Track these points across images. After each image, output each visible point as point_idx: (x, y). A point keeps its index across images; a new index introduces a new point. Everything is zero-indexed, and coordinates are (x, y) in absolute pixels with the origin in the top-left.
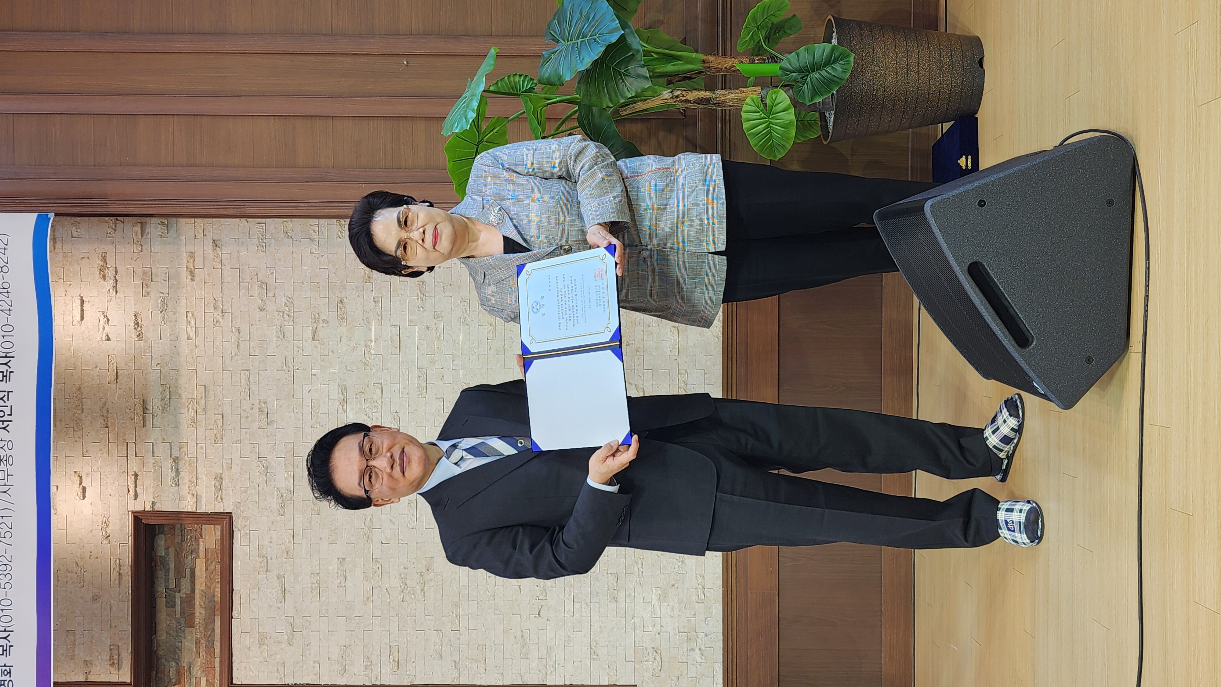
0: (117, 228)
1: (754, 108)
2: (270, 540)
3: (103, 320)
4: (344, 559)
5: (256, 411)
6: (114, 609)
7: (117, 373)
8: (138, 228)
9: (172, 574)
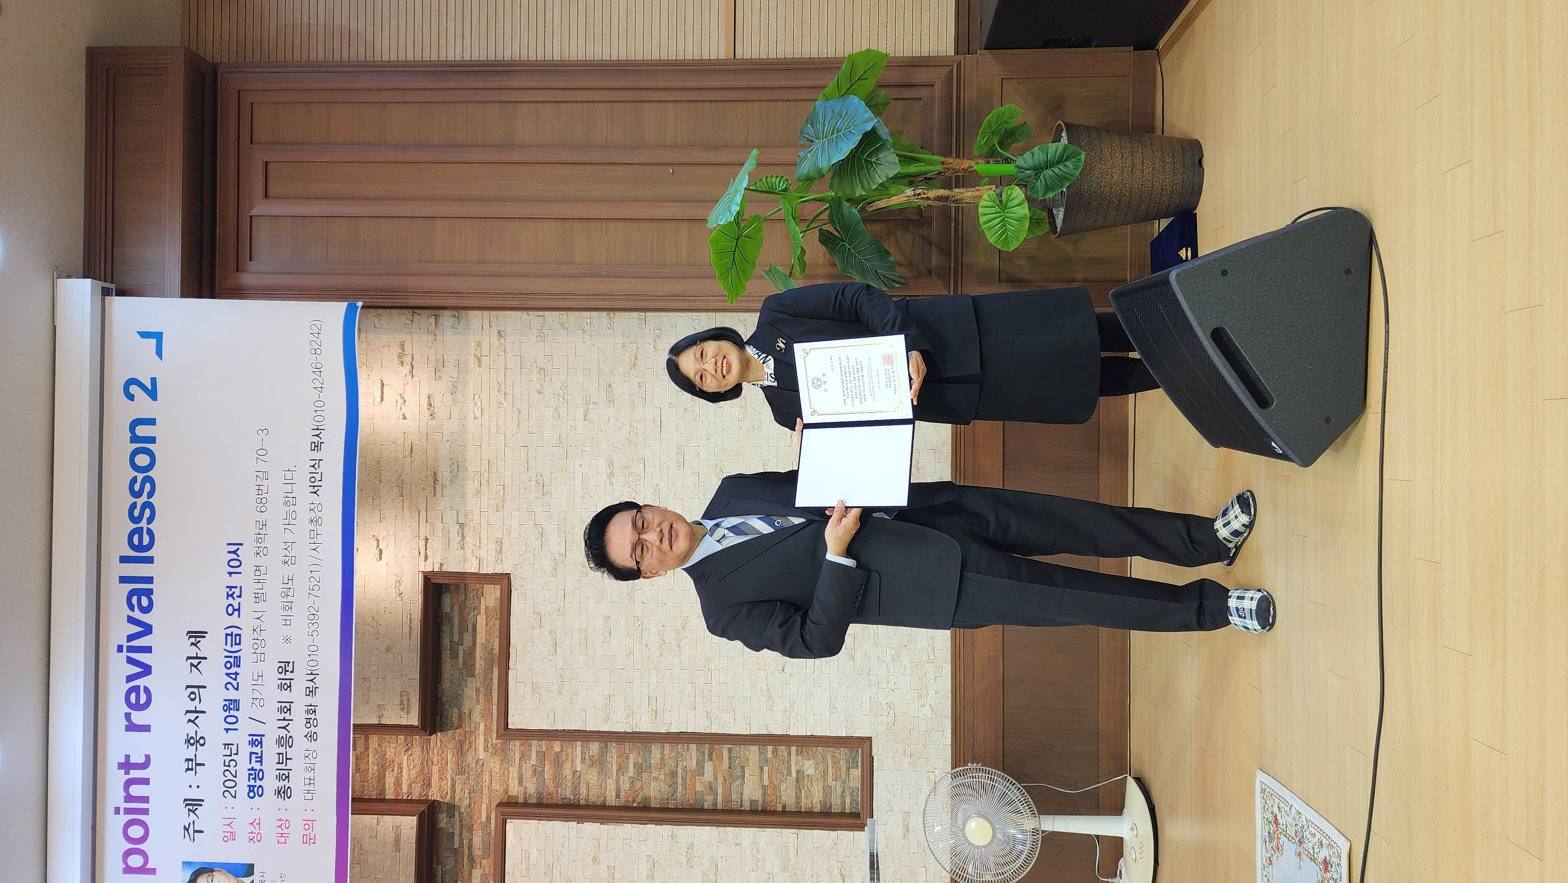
0: (414, 320)
1: (991, 204)
2: (544, 599)
3: (400, 401)
4: (609, 617)
5: (533, 483)
6: (405, 659)
7: (412, 448)
8: (432, 320)
9: (456, 629)
